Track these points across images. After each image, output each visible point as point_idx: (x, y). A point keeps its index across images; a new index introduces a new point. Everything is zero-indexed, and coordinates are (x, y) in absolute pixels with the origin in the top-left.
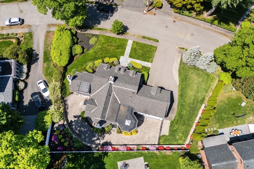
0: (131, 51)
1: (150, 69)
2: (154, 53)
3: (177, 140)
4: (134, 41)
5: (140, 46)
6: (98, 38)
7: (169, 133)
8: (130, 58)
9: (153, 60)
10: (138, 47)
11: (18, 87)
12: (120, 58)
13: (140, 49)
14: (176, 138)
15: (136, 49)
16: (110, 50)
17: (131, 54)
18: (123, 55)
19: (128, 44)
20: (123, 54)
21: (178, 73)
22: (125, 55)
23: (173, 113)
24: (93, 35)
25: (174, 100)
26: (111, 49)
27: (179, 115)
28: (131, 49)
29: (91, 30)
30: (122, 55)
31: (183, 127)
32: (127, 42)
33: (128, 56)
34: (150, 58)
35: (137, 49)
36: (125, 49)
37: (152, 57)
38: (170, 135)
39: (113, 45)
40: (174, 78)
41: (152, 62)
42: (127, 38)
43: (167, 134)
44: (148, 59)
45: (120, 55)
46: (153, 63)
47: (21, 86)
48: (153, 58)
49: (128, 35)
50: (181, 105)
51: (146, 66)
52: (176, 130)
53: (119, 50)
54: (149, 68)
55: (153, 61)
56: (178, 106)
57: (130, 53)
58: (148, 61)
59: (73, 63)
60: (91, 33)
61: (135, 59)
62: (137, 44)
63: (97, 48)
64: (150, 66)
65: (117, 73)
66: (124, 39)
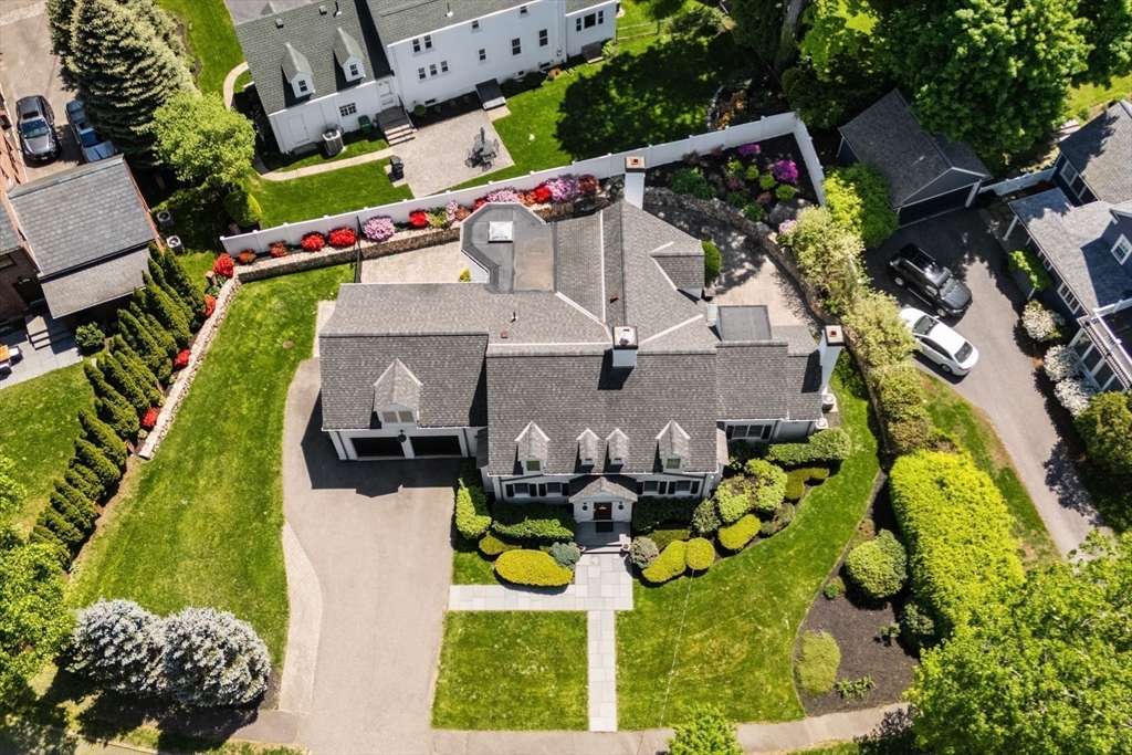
0: (582, 658)
1: (455, 575)
2: (444, 681)
3: (273, 292)
4: (582, 726)
5: (536, 700)
6: (800, 689)
7: (316, 309)
8: (579, 608)
9: (447, 634)
10: (550, 689)
11: (1046, 308)
12: (636, 597)
13: (534, 682)
14: (283, 299)
15: (558, 675)
16: (704, 628)
17: (579, 634)
18: (622, 616)
19: (613, 695)
20: (628, 627)
21: (290, 594)
22: (611, 621)
23: (300, 391)
24: (836, 700)
25: (301, 448)
26: (697, 636)
27: (272, 387)
28: (585, 672)
29: (860, 734)
30: (626, 614)
31: (251, 344)
32: (624, 707)
33: (591, 617)
34: (464, 642)
35: (553, 675)
36: (620, 662)
37: (449, 651)
38: (312, 302)
39: (696, 669)
40: (311, 557)
41: (450, 618)
42: (630, 737)
43: (322, 304)
44: (477, 628)
45: (638, 612)
46: (439, 617)
47: (1035, 314)
48: (444, 648)
50: (265, 432)
51: (477, 588)
52: (284, 326)
53: (654, 641)
54: (456, 580)
55: (442, 629)
56: (280, 429)
57: (583, 641)
58: (471, 616)
59: (869, 503)
60: (853, 714)
61: (546, 615)
62: (562, 714)
63: (779, 618)
64: (456, 590)
65: (613, 420)
66: (645, 726)
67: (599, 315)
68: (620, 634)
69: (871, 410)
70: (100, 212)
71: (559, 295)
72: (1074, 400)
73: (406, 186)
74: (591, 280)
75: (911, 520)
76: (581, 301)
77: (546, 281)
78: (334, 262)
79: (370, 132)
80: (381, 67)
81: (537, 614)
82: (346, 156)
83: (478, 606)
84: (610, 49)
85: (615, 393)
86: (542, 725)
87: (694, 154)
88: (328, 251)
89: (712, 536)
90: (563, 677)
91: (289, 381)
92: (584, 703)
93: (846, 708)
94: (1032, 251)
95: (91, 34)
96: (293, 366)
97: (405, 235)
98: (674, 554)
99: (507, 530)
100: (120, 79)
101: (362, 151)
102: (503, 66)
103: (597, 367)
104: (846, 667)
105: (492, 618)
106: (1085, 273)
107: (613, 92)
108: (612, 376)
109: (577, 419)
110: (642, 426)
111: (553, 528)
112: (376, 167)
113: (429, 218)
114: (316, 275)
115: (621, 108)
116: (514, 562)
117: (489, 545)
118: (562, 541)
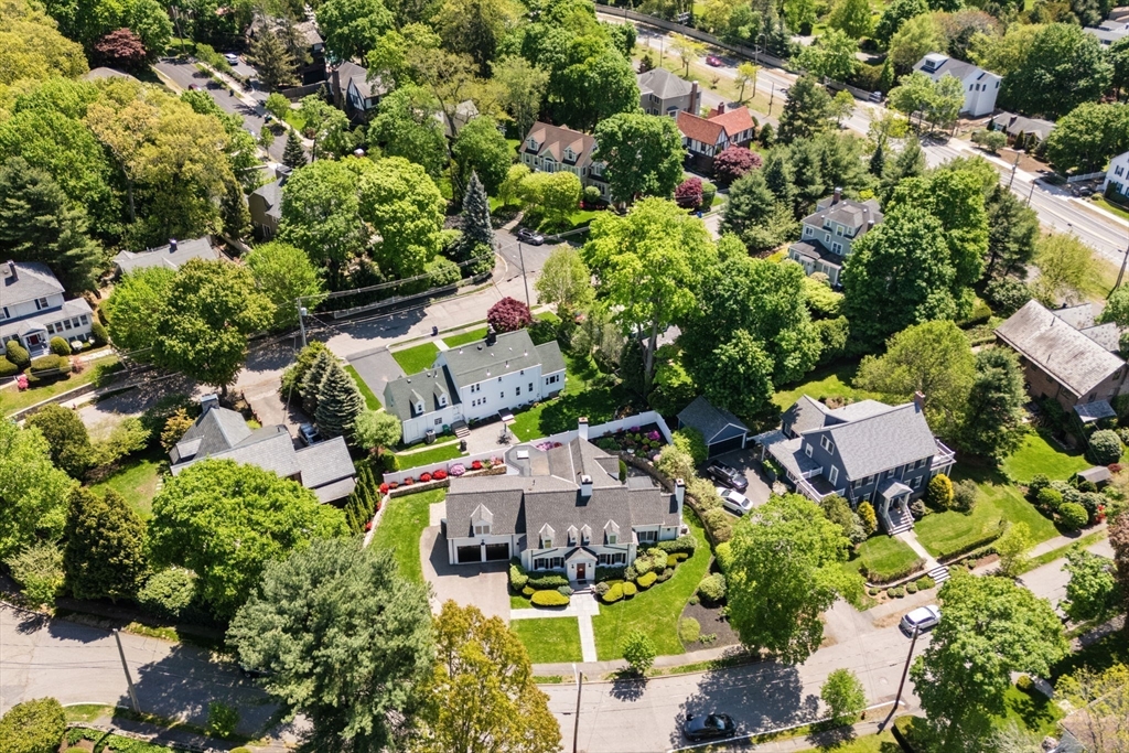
0: (578, 634)
1: (512, 605)
3: (407, 501)
4: (581, 660)
5: (557, 651)
6: (683, 641)
7: (429, 507)
8: (573, 615)
10: (563, 647)
11: (782, 483)
12: (600, 610)
13: (556, 644)
14: (412, 504)
15: (566, 641)
16: (634, 619)
17: (574, 625)
18: (594, 618)
19: (594, 648)
20: (598, 621)
22: (590, 619)
23: (426, 540)
24: (701, 644)
25: (430, 561)
26: (631, 623)
27: (412, 539)
28: (579, 639)
29: (712, 658)
30: (596, 616)
31: (399, 522)
32: (600, 652)
33: (579, 618)
34: (520, 631)
35: (564, 642)
36: (595, 635)
38: (427, 504)
41: (512, 622)
42: (603, 663)
43: (431, 505)
44: (523, 625)
45: (602, 615)
47: (778, 487)
49: (605, 675)
50: (412, 556)
51: (523, 610)
52: (414, 515)
53: (611, 626)
54: (512, 607)
56: (418, 554)
57: (577, 627)
58: (522, 621)
59: (708, 563)
60: (708, 650)
61: (558, 619)
62: (570, 656)
63: (670, 614)
64: (513, 611)
65: (583, 521)
66: (610, 659)
67: (573, 481)
68: (594, 624)
69: (706, 532)
71: (553, 476)
73: (468, 454)
74: (568, 469)
76: (564, 477)
77: (546, 471)
78: (436, 487)
79: (448, 432)
80: (456, 399)
81: (554, 619)
82: (437, 443)
83: (525, 617)
84: (562, 394)
85: (583, 508)
86: (561, 661)
87: (609, 432)
88: (433, 481)
89: (635, 582)
90: (569, 642)
91: (420, 536)
92: (580, 651)
93: (705, 648)
94: (773, 459)
95: (333, 382)
96: (421, 530)
97: (470, 473)
98: (616, 589)
99: (537, 581)
100: (341, 402)
101: (444, 441)
102: (512, 401)
103: (574, 496)
104: (704, 630)
105: (531, 620)
106: (796, 463)
107: (565, 411)
108: (582, 501)
109: (567, 521)
110: (597, 523)
111: (558, 579)
112: (453, 446)
113: (482, 464)
114: (427, 493)
115: (570, 417)
116: (539, 597)
117: (527, 590)
118: (562, 585)
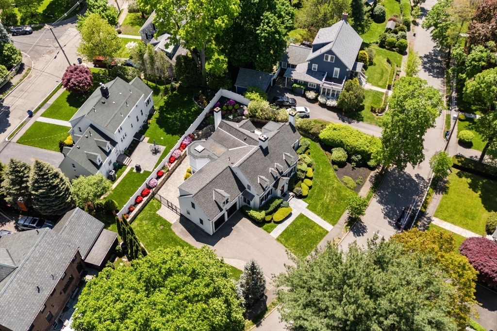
0: (311, 221)
1: (267, 232)
2: (293, 251)
3: (141, 220)
4: (327, 232)
5: (313, 236)
6: (352, 189)
7: (158, 215)
8: (299, 214)
9: (282, 243)
10: (314, 232)
11: (310, 91)
12: (306, 202)
13: (309, 234)
14: (145, 220)
15: (311, 228)
16: (324, 195)
17: (305, 218)
19: (325, 222)
20: (311, 208)
21: (239, 268)
22: (307, 210)
23: (180, 233)
24: (359, 186)
25: (198, 242)
26: (325, 197)
27: (172, 238)
28: (315, 223)
29: (369, 188)
30: (308, 206)
31: (152, 235)
32: (330, 221)
33: (303, 213)
34: (287, 241)
35: (310, 229)
36: (319, 215)
37: (286, 245)
38: (155, 214)
39: (332, 203)
40: (233, 258)
41: (278, 239)
42: (336, 225)
43: (158, 212)
44: (285, 235)
45: (310, 204)
46: (276, 242)
47: (309, 94)
48: (284, 245)
49: (344, 230)
51: (275, 229)
52: (155, 225)
53: (319, 206)
54: (269, 232)
55: (279, 243)
57: (307, 218)
58: (281, 235)
59: (322, 149)
60: (364, 186)
61: (295, 221)
62: (321, 234)
63: (334, 181)
64: (271, 234)
65: (273, 162)
66: (337, 221)
67: (245, 145)
68: (313, 211)
70: (84, 227)
71: (230, 150)
72: (333, 103)
73: (145, 171)
74: (234, 141)
75: (337, 140)
76: (237, 146)
77: (223, 149)
78: (148, 201)
79: (119, 166)
80: (114, 143)
81: (293, 222)
82: (119, 177)
83: (280, 232)
84: (156, 108)
85: (269, 155)
86: (321, 239)
87: (207, 114)
88: (145, 199)
89: (306, 177)
90: (312, 227)
91: (174, 233)
92: (322, 228)
93: (362, 185)
96: (171, 230)
97: (160, 180)
98: (304, 187)
99: (269, 210)
101: (122, 173)
102: (137, 128)
104: (355, 179)
105: (285, 231)
106: (312, 77)
107: (169, 116)
109: (266, 167)
110: (279, 159)
111: (277, 202)
112: (131, 172)
113: (163, 171)
114: (147, 208)
115: (175, 118)
116: (277, 216)
117: (268, 218)
118: (282, 203)
